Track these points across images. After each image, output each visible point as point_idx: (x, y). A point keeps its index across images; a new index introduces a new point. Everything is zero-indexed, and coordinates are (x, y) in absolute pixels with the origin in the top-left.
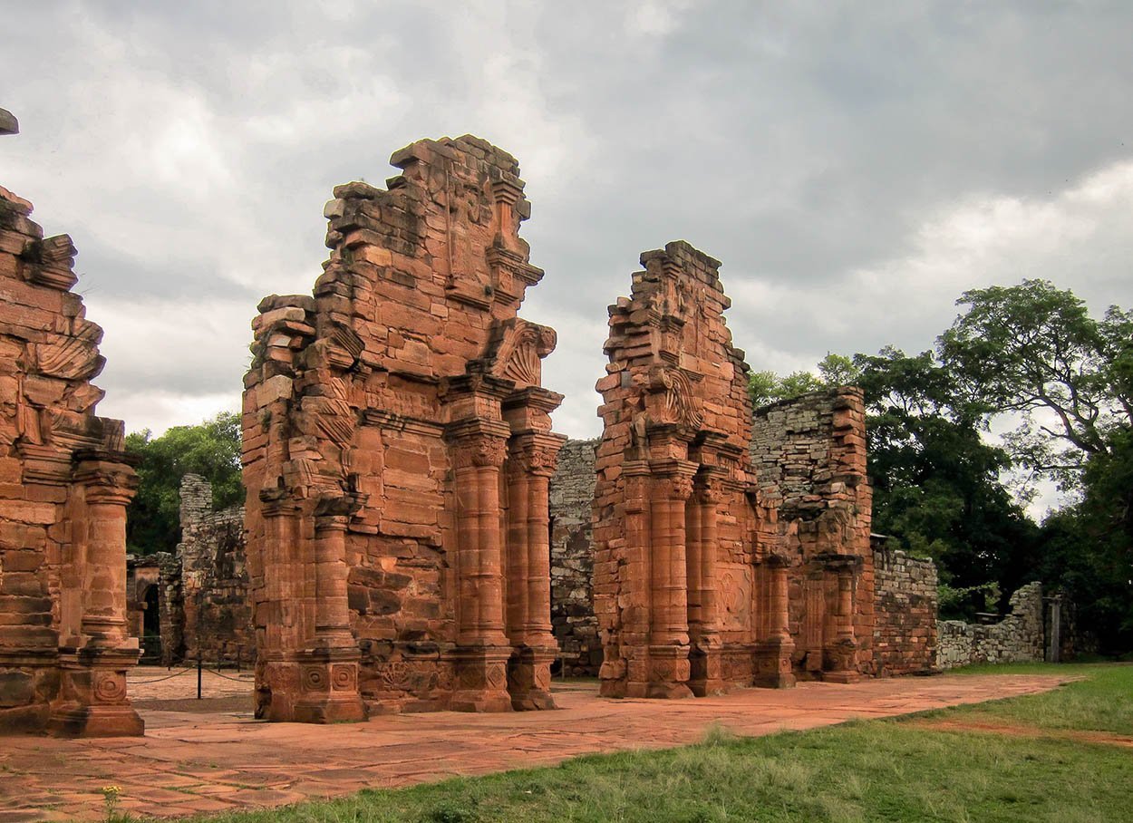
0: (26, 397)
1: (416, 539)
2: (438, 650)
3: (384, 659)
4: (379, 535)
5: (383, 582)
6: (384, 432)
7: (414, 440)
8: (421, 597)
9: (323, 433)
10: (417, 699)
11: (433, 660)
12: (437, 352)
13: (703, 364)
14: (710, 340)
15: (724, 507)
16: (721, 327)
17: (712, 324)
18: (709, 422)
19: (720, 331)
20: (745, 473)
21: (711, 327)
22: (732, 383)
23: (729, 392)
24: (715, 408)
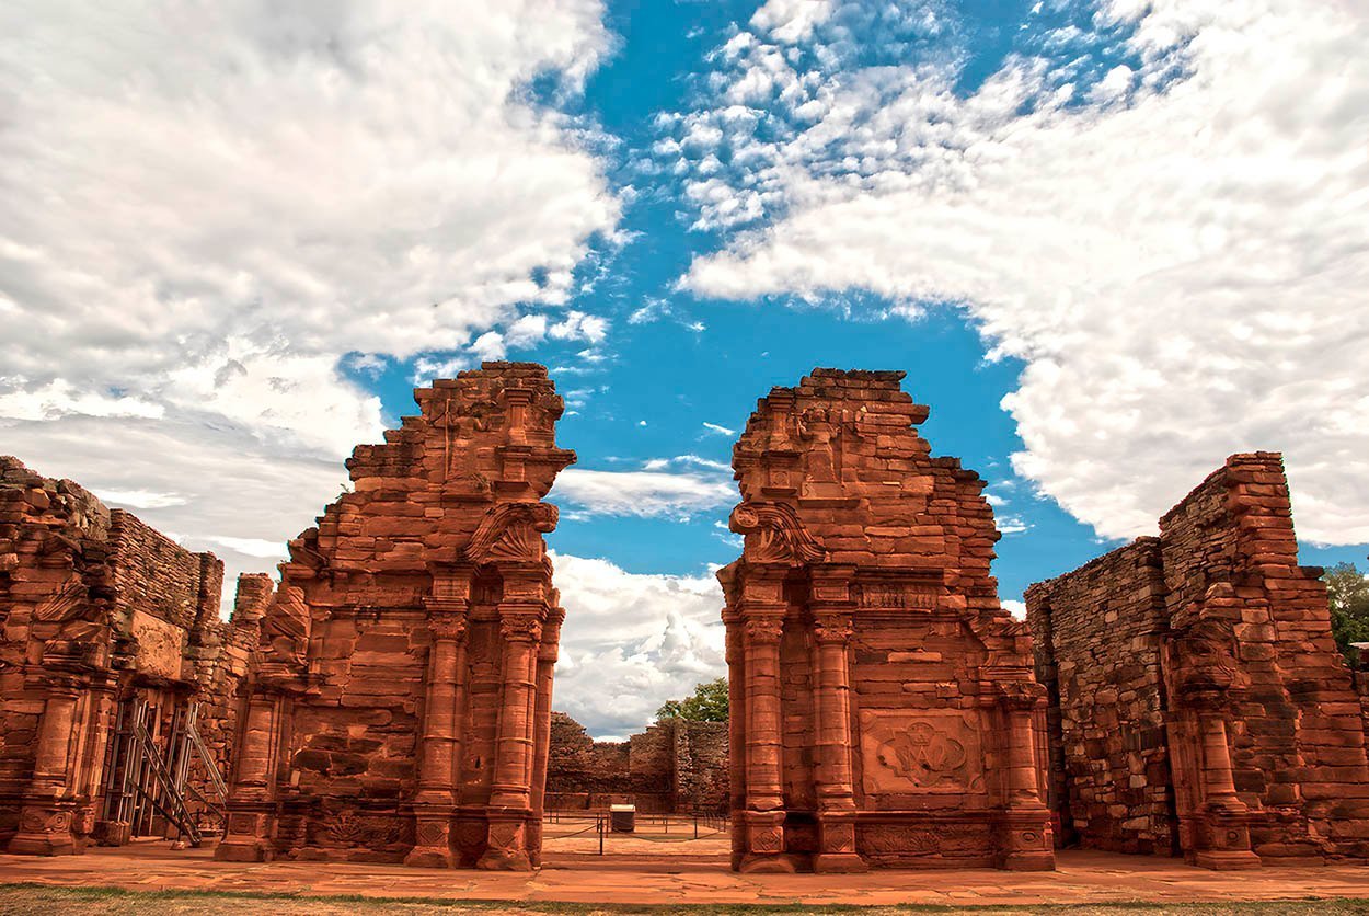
0: (33, 636)
1: (390, 709)
2: (397, 807)
3: (335, 813)
4: (341, 707)
5: (349, 746)
6: (359, 622)
7: (393, 624)
8: (390, 759)
9: (276, 631)
10: (369, 850)
11: (391, 816)
12: (430, 547)
13: (862, 486)
14: (881, 458)
15: (912, 644)
16: (905, 440)
17: (885, 441)
18: (877, 549)
19: (903, 445)
20: (967, 597)
21: (881, 444)
22: (930, 498)
23: (923, 508)
24: (890, 532)
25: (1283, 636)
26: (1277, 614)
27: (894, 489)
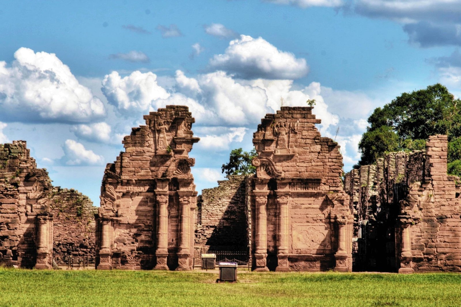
0: (28, 203)
3: (129, 256)
4: (129, 224)
5: (132, 236)
6: (132, 196)
7: (143, 197)
8: (145, 239)
10: (141, 267)
13: (296, 149)
14: (303, 139)
15: (310, 202)
16: (312, 132)
17: (305, 133)
18: (300, 171)
19: (310, 134)
20: (330, 187)
21: (304, 134)
22: (319, 153)
23: (316, 157)
24: (305, 165)
25: (437, 200)
26: (436, 193)
27: (307, 150)
